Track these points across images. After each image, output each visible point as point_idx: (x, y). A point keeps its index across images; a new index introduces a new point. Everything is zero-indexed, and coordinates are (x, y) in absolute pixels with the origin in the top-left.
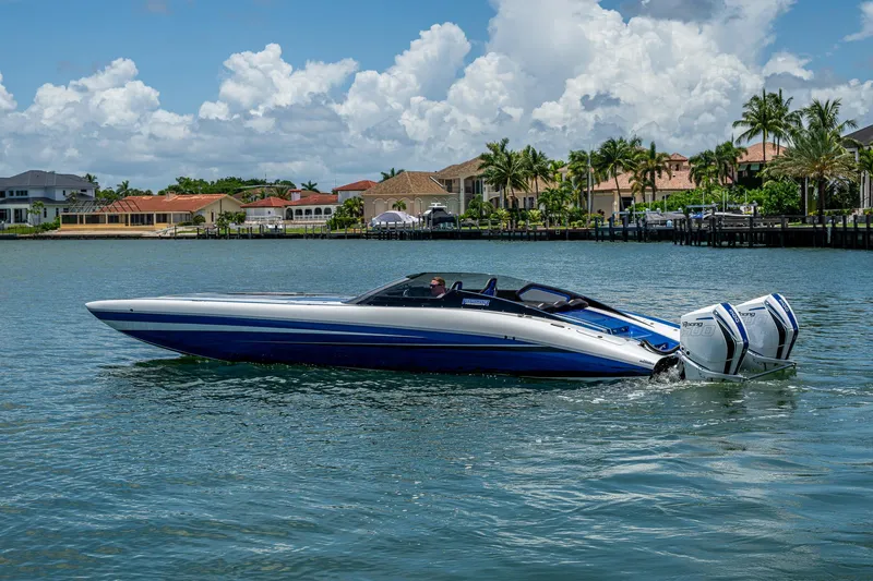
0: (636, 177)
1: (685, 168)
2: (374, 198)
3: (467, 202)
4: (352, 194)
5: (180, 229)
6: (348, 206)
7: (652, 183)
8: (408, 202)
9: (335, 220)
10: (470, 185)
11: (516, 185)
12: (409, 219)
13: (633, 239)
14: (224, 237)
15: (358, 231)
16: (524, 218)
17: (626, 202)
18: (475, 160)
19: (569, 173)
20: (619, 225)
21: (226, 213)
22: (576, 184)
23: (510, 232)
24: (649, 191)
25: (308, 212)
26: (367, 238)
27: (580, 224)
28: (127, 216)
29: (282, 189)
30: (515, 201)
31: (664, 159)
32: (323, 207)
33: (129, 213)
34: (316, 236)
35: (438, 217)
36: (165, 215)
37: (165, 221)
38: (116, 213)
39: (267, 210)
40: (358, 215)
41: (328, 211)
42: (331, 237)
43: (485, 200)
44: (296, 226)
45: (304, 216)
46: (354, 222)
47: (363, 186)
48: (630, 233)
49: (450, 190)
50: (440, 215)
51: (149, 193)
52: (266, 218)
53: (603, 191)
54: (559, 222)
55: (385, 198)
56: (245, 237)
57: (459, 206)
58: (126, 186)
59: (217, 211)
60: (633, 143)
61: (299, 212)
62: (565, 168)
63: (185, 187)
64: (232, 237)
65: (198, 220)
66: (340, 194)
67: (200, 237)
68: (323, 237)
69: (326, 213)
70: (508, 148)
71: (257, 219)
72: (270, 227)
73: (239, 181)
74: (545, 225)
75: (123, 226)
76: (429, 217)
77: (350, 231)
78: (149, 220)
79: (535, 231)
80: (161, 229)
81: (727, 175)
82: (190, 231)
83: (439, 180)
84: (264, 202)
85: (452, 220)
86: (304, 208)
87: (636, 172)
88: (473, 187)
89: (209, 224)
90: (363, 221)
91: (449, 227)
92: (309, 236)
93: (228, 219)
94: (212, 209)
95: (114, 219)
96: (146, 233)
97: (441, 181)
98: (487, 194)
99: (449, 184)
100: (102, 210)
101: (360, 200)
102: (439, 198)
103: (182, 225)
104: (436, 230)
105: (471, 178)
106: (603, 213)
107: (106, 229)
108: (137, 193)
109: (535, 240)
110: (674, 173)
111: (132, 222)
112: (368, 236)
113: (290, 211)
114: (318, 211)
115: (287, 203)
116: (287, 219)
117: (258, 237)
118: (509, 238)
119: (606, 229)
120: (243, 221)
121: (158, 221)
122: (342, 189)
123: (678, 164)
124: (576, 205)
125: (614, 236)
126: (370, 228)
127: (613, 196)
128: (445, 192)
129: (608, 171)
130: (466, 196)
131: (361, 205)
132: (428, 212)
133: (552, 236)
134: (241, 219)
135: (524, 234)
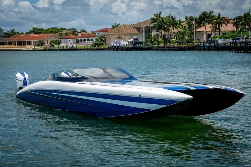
0: (213, 27)
1: (231, 23)
2: (110, 35)
3: (146, 36)
4: (101, 33)
5: (36, 47)
6: (100, 38)
7: (219, 29)
8: (123, 36)
9: (95, 43)
10: (147, 30)
11: (166, 30)
12: (124, 43)
13: (213, 50)
14: (53, 50)
15: (104, 47)
16: (169, 42)
17: (209, 36)
18: (149, 20)
19: (186, 25)
20: (207, 44)
21: (53, 41)
22: (188, 29)
23: (164, 47)
24: (218, 31)
25: (85, 40)
26: (108, 50)
27: (191, 44)
28: (15, 42)
29: (74, 31)
30: (164, 36)
31: (224, 19)
32: (90, 38)
33: (16, 41)
34: (88, 50)
35: (136, 42)
36: (30, 42)
37: (30, 44)
38: (11, 41)
39: (69, 39)
40: (104, 41)
41: (92, 40)
42: (95, 50)
43: (153, 35)
44: (80, 46)
45: (83, 42)
46: (103, 44)
47: (105, 30)
48: (211, 48)
49: (139, 31)
50: (136, 41)
51: (22, 34)
52: (69, 42)
53: (199, 32)
54: (183, 44)
55: (114, 35)
56: (61, 50)
57: (143, 37)
58: (13, 31)
59: (49, 40)
60: (210, 13)
61: (81, 40)
62: (184, 23)
63: (36, 31)
64: (56, 50)
65: (42, 44)
66: (97, 34)
67: (44, 50)
68: (91, 50)
69: (91, 41)
70: (162, 16)
71: (65, 43)
72: (71, 46)
73: (56, 28)
74: (177, 45)
75: (14, 46)
76: (132, 42)
77: (101, 47)
78: (24, 44)
79: (174, 47)
80: (28, 47)
81: (248, 25)
82: (40, 48)
83: (135, 28)
84: (67, 37)
85: (141, 43)
86: (83, 39)
87: (213, 24)
88: (148, 30)
89: (47, 45)
90: (106, 44)
91: (140, 46)
92: (85, 50)
93: (54, 43)
94: (48, 39)
95: (10, 43)
96: (23, 49)
97: (136, 28)
98: (153, 33)
99: (139, 29)
100: (6, 40)
101: (104, 35)
102: (135, 34)
103: (36, 46)
104: (135, 47)
105: (147, 27)
106: (199, 40)
107: (8, 47)
108: (18, 33)
109: (174, 50)
110: (227, 25)
111: (17, 44)
112: (109, 49)
113: (77, 40)
114: (88, 40)
115: (77, 37)
116: (76, 43)
117: (66, 50)
118: (164, 50)
119: (202, 46)
120: (60, 44)
121: (27, 44)
122: (97, 32)
123: (228, 21)
124: (188, 37)
125: (205, 49)
126: (110, 46)
127: (203, 34)
128: (137, 32)
129: (202, 24)
130: (145, 34)
131: (105, 37)
132: (132, 40)
133: (181, 49)
134: (59, 43)
135: (170, 48)
